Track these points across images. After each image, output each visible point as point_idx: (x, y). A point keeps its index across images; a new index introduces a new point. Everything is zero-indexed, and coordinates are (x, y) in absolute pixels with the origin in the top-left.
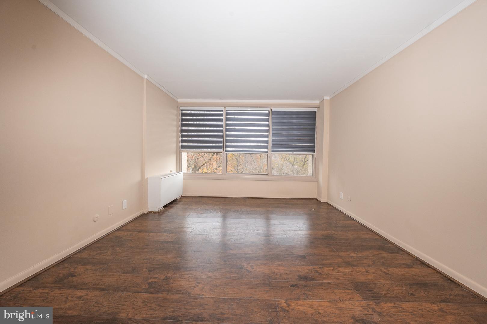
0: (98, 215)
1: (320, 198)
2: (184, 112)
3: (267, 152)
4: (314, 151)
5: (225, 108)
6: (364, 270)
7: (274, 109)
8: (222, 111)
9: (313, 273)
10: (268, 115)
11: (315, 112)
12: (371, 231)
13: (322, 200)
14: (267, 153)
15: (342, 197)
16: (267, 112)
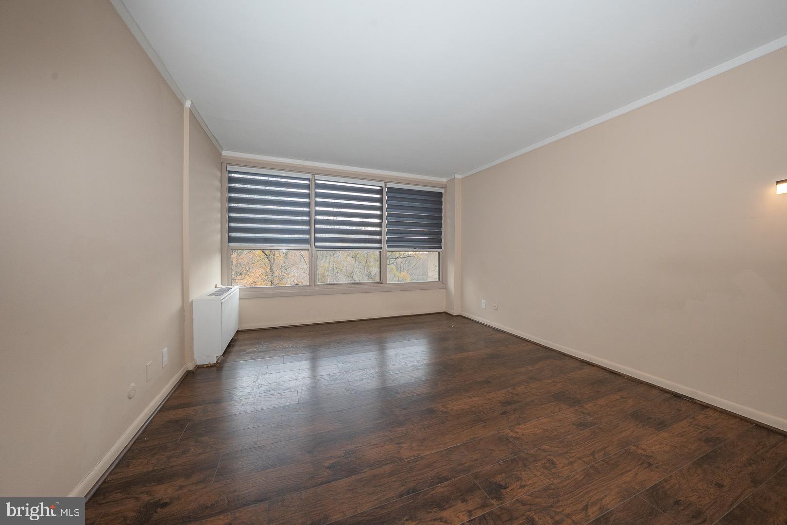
0: (133, 384)
1: (452, 311)
2: (233, 175)
3: (380, 248)
4: (441, 248)
5: (313, 175)
6: (550, 381)
7: (389, 185)
8: (309, 180)
9: (511, 395)
10: (380, 192)
11: (441, 194)
12: (528, 341)
13: (455, 313)
14: (379, 250)
15: (483, 306)
16: (379, 188)
